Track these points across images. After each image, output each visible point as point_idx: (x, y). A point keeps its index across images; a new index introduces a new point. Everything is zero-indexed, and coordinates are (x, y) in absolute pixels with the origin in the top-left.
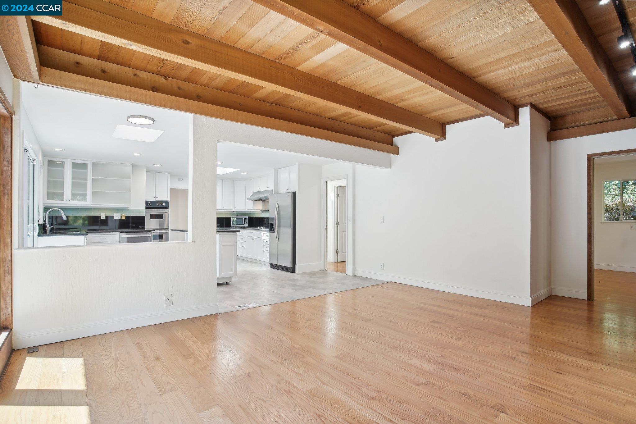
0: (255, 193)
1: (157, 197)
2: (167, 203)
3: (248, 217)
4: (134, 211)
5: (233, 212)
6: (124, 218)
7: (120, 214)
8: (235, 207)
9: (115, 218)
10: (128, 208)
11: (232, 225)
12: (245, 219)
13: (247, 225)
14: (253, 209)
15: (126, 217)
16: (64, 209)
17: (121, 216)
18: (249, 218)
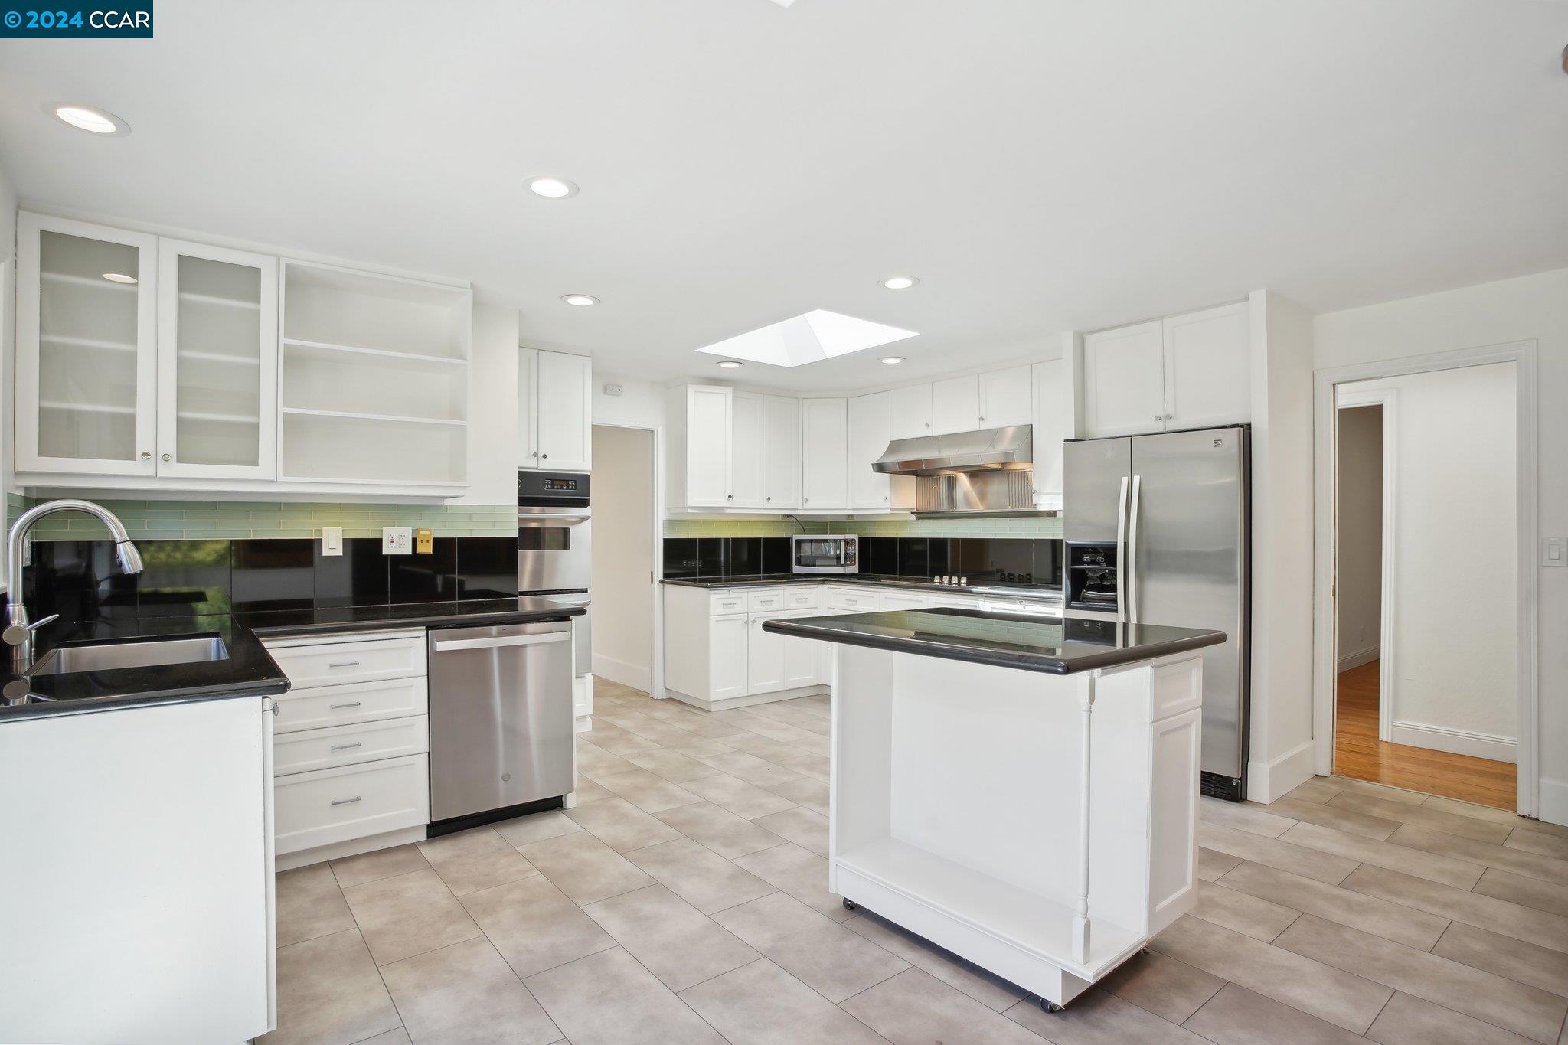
0: (895, 446)
1: (545, 456)
2: (584, 480)
3: (856, 537)
4: (469, 513)
5: (789, 516)
6: (426, 548)
7: (410, 530)
8: (806, 500)
9: (387, 550)
10: (447, 502)
11: (797, 569)
12: (847, 543)
13: (854, 569)
14: (888, 504)
15: (438, 543)
16: (123, 504)
17: (414, 541)
18: (860, 539)
